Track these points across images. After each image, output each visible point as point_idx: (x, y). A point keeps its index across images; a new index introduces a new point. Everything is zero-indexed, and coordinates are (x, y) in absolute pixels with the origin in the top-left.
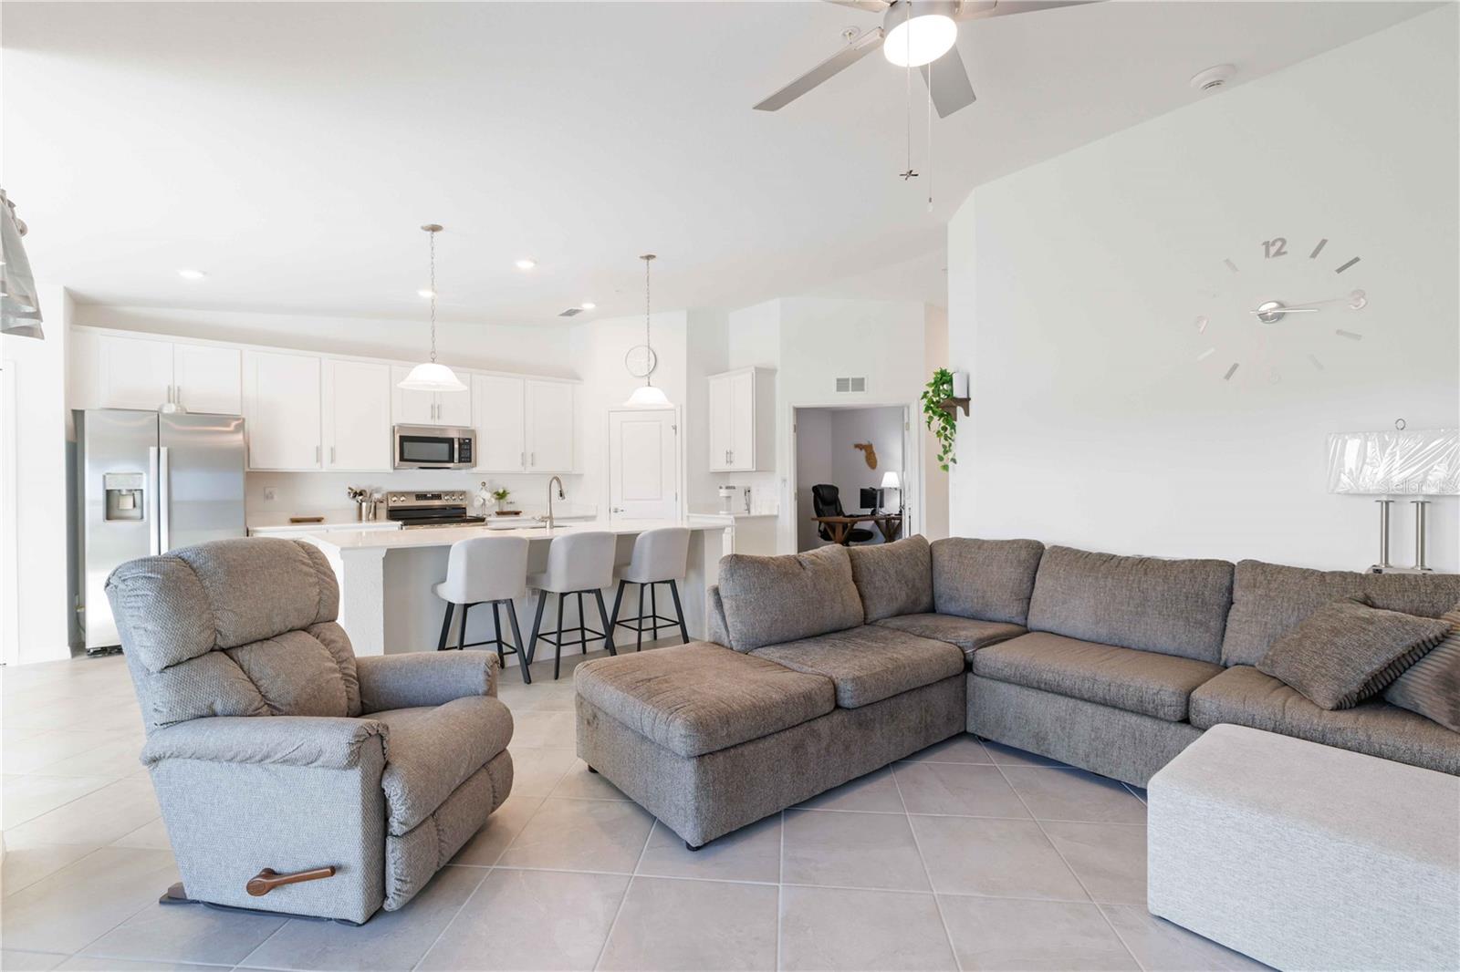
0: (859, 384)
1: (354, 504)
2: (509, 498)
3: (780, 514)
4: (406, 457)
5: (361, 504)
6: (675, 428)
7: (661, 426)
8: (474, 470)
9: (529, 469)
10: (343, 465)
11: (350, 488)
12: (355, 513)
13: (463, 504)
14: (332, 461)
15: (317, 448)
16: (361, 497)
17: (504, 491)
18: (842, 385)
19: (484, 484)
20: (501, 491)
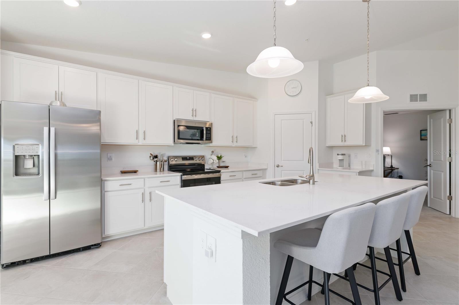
0: (424, 97)
1: (152, 163)
2: (223, 159)
3: (375, 170)
4: (180, 137)
5: (156, 163)
6: (311, 123)
7: (303, 122)
8: (211, 145)
9: (235, 144)
10: (150, 141)
11: (151, 154)
12: (153, 167)
13: (203, 163)
14: (144, 139)
15: (137, 130)
16: (156, 159)
17: (221, 156)
18: (413, 98)
19: (213, 152)
20: (219, 156)
